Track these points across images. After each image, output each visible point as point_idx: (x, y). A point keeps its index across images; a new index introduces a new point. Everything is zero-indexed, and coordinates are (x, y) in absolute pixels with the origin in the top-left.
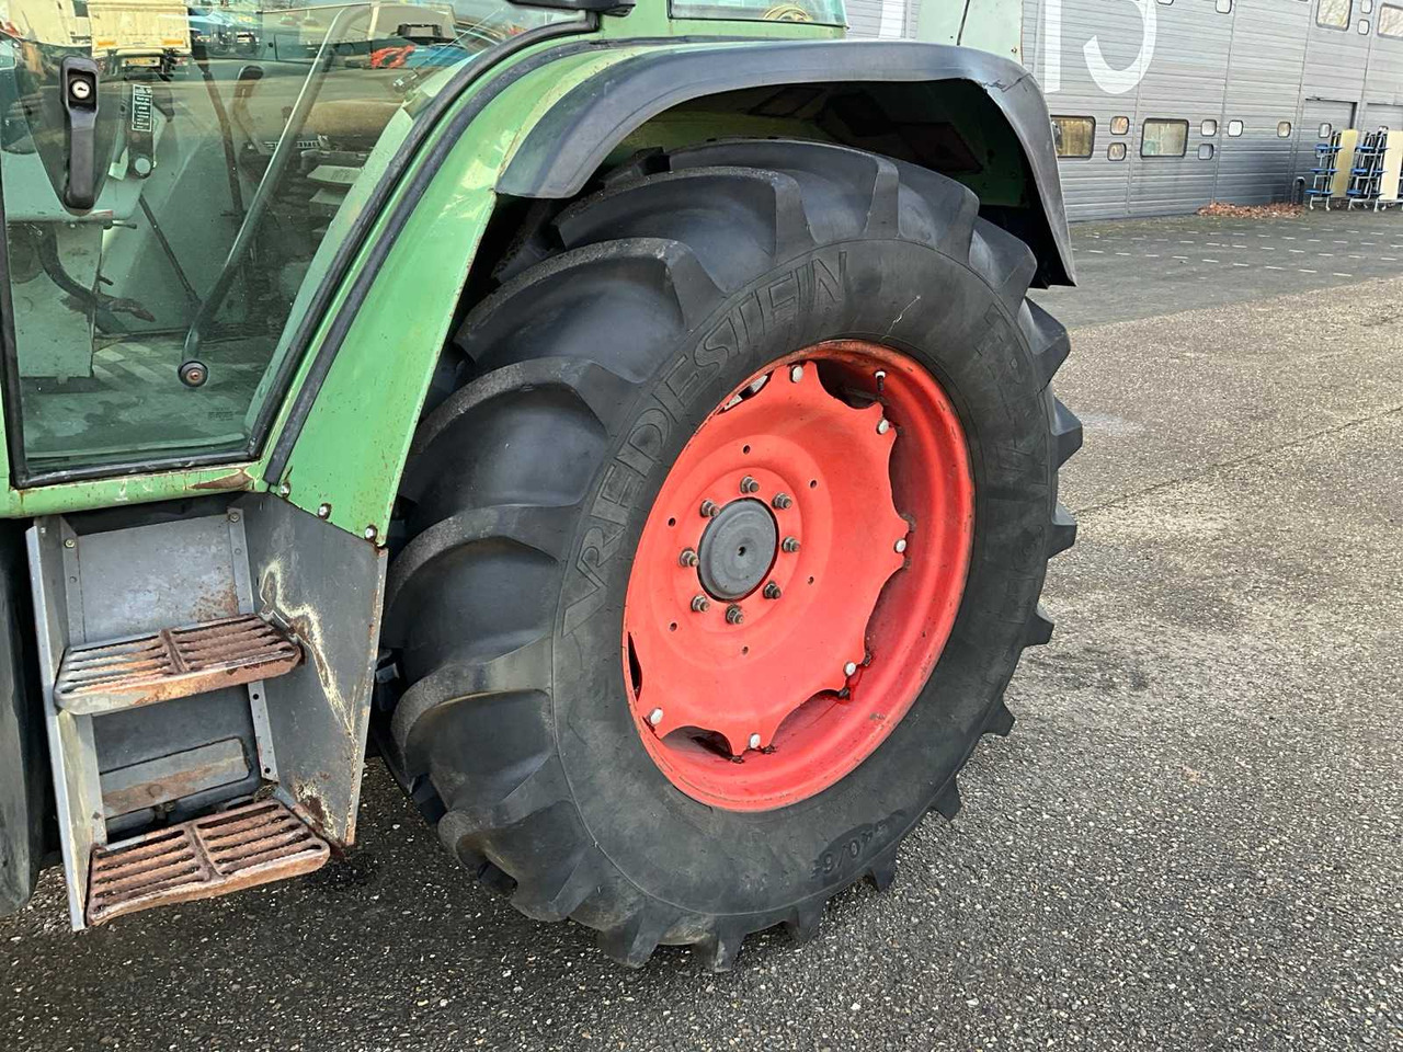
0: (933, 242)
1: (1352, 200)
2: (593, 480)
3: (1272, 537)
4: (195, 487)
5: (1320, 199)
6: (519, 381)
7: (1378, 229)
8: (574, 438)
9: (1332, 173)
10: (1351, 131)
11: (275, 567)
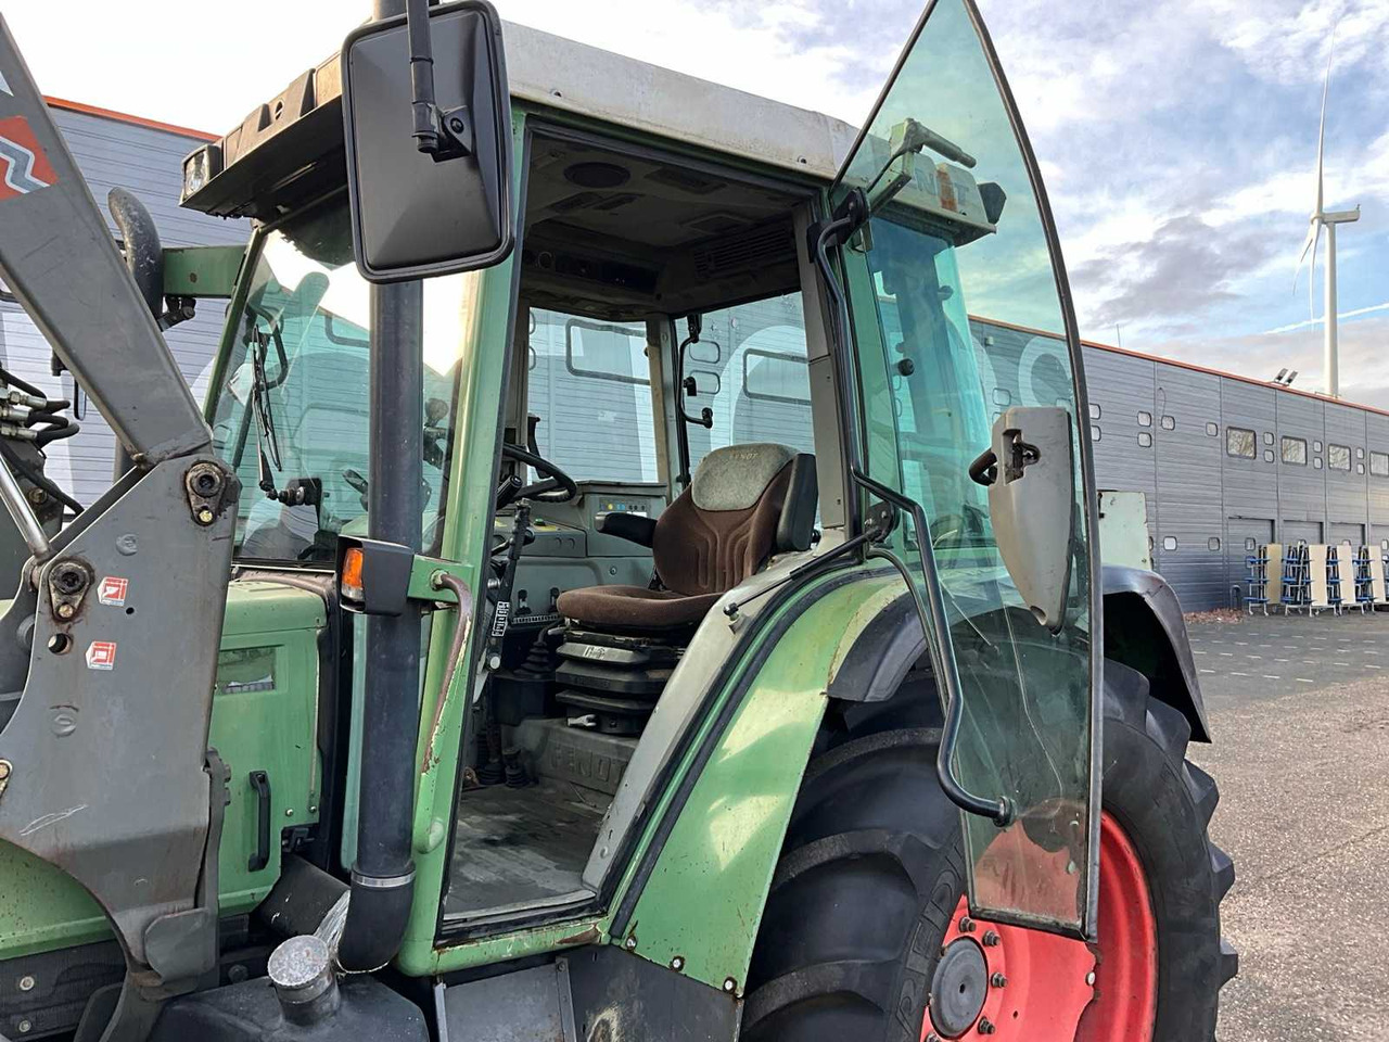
0: (1122, 717)
1: (1288, 606)
2: (907, 938)
3: (1342, 953)
4: (561, 942)
5: (1258, 605)
6: (847, 850)
7: (1320, 634)
8: (892, 899)
9: (1265, 582)
10: (1273, 545)
11: (611, 1015)
